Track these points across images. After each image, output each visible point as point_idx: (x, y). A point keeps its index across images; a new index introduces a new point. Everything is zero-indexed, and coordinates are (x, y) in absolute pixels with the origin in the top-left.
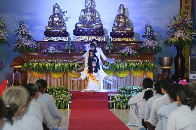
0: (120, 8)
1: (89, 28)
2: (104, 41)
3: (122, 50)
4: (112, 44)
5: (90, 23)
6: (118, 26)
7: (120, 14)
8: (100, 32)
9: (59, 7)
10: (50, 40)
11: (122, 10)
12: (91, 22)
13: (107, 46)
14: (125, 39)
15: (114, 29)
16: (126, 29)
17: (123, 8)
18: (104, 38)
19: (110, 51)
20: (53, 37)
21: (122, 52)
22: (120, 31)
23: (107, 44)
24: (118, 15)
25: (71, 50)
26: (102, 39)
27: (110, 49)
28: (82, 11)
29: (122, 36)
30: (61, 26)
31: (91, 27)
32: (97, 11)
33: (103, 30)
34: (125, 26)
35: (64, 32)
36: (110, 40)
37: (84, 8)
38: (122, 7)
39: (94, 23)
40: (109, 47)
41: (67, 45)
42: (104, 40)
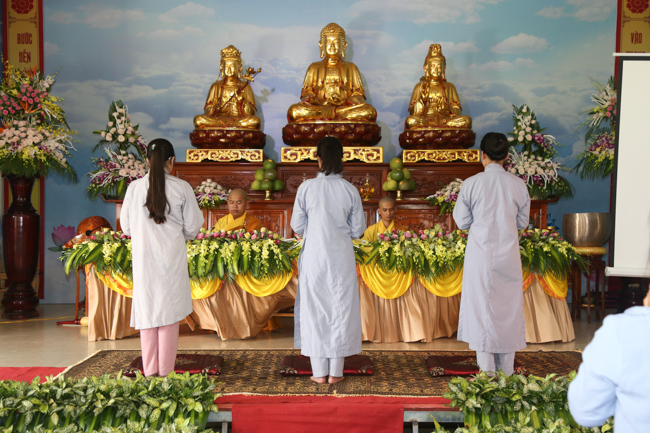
0: (430, 56)
1: (330, 119)
2: (381, 161)
3: (438, 192)
4: (406, 172)
5: (336, 104)
6: (424, 113)
7: (431, 77)
8: (367, 132)
9: (238, 55)
10: (206, 160)
11: (435, 64)
12: (338, 101)
13: (389, 179)
14: (447, 155)
15: (412, 121)
16: (449, 124)
17: (440, 55)
18: (378, 152)
19: (399, 195)
20: (216, 151)
21: (440, 199)
22: (429, 129)
23: (390, 170)
24: (423, 79)
25: (273, 191)
26: (372, 155)
27: (398, 188)
28: (309, 69)
29: (438, 146)
30: (242, 115)
31: (337, 117)
32: (357, 68)
33: (377, 126)
34: (448, 113)
35: (251, 135)
36: (401, 157)
37: (319, 59)
38: (435, 52)
39: (347, 104)
40: (398, 182)
41: (259, 176)
42: (378, 158)
